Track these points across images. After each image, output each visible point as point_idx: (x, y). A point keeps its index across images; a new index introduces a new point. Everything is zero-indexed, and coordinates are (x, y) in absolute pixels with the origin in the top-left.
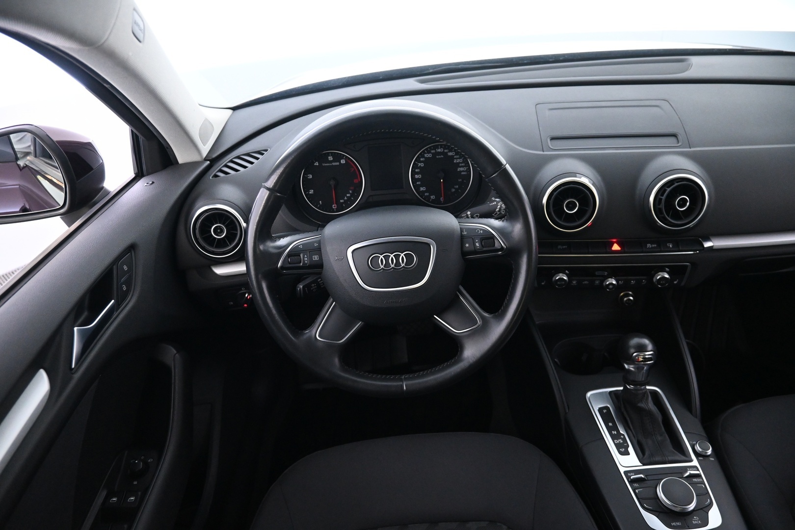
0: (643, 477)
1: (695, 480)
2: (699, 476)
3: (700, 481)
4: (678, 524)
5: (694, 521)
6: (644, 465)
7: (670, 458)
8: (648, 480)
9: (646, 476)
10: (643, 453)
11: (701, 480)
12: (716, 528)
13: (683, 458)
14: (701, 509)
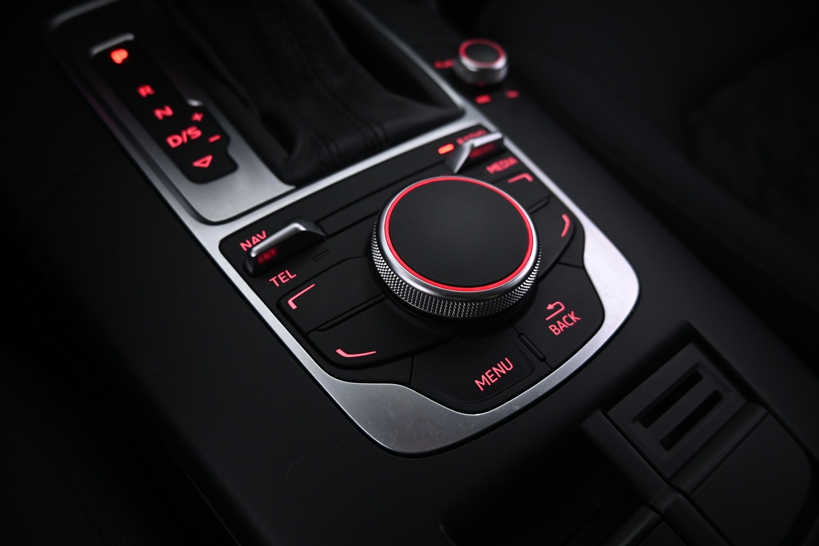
0: (303, 229)
1: (494, 168)
2: (496, 151)
3: (511, 167)
4: (502, 369)
5: (553, 321)
6: (299, 184)
7: (392, 126)
8: (329, 237)
9: (317, 223)
10: (288, 143)
11: (512, 162)
12: (632, 313)
13: (431, 112)
14: (557, 262)
